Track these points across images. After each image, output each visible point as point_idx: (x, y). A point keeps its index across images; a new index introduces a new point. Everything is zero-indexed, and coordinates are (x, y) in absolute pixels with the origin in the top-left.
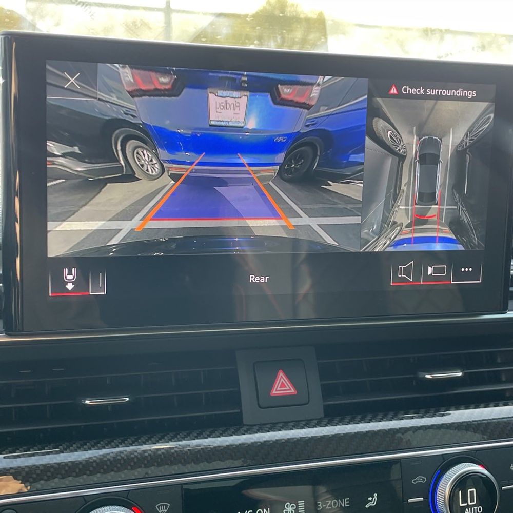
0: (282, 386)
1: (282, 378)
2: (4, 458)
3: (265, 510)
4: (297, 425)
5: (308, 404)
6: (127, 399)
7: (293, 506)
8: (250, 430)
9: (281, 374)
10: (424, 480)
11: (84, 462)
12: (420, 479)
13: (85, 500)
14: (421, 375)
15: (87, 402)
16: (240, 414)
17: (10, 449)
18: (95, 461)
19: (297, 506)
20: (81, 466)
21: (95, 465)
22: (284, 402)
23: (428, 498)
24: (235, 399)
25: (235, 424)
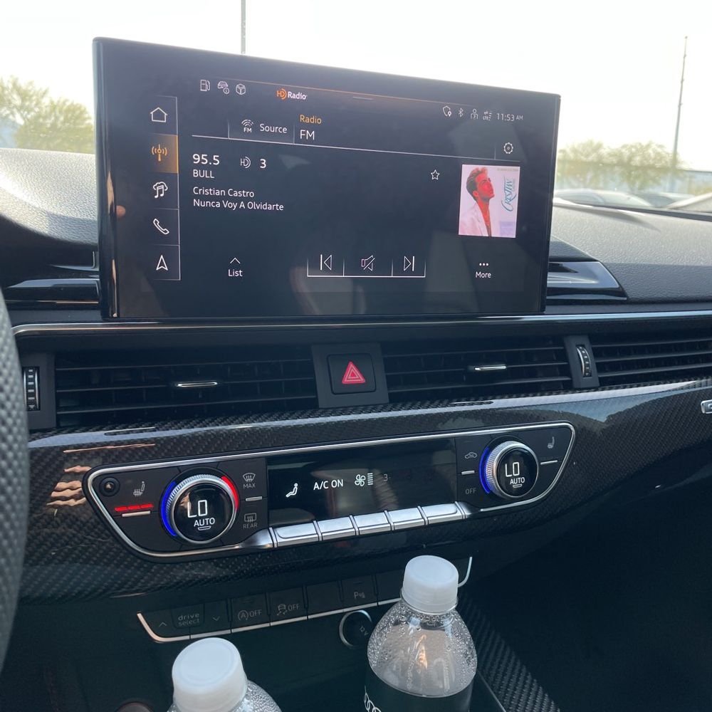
0: (353, 375)
1: (352, 368)
2: (105, 434)
3: (339, 481)
4: (366, 409)
5: (374, 391)
6: (216, 383)
7: (363, 478)
8: (325, 413)
9: (351, 366)
10: (475, 455)
11: (178, 438)
12: (471, 455)
13: (180, 471)
14: (471, 368)
15: (180, 385)
16: (316, 399)
17: (123, 425)
18: (187, 436)
19: (367, 477)
20: (175, 440)
21: (188, 439)
22: (354, 389)
23: (478, 471)
24: (312, 387)
25: (311, 407)
